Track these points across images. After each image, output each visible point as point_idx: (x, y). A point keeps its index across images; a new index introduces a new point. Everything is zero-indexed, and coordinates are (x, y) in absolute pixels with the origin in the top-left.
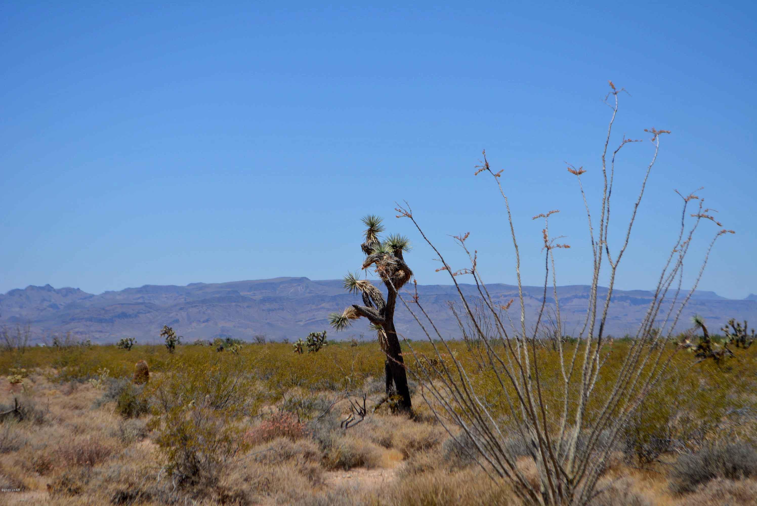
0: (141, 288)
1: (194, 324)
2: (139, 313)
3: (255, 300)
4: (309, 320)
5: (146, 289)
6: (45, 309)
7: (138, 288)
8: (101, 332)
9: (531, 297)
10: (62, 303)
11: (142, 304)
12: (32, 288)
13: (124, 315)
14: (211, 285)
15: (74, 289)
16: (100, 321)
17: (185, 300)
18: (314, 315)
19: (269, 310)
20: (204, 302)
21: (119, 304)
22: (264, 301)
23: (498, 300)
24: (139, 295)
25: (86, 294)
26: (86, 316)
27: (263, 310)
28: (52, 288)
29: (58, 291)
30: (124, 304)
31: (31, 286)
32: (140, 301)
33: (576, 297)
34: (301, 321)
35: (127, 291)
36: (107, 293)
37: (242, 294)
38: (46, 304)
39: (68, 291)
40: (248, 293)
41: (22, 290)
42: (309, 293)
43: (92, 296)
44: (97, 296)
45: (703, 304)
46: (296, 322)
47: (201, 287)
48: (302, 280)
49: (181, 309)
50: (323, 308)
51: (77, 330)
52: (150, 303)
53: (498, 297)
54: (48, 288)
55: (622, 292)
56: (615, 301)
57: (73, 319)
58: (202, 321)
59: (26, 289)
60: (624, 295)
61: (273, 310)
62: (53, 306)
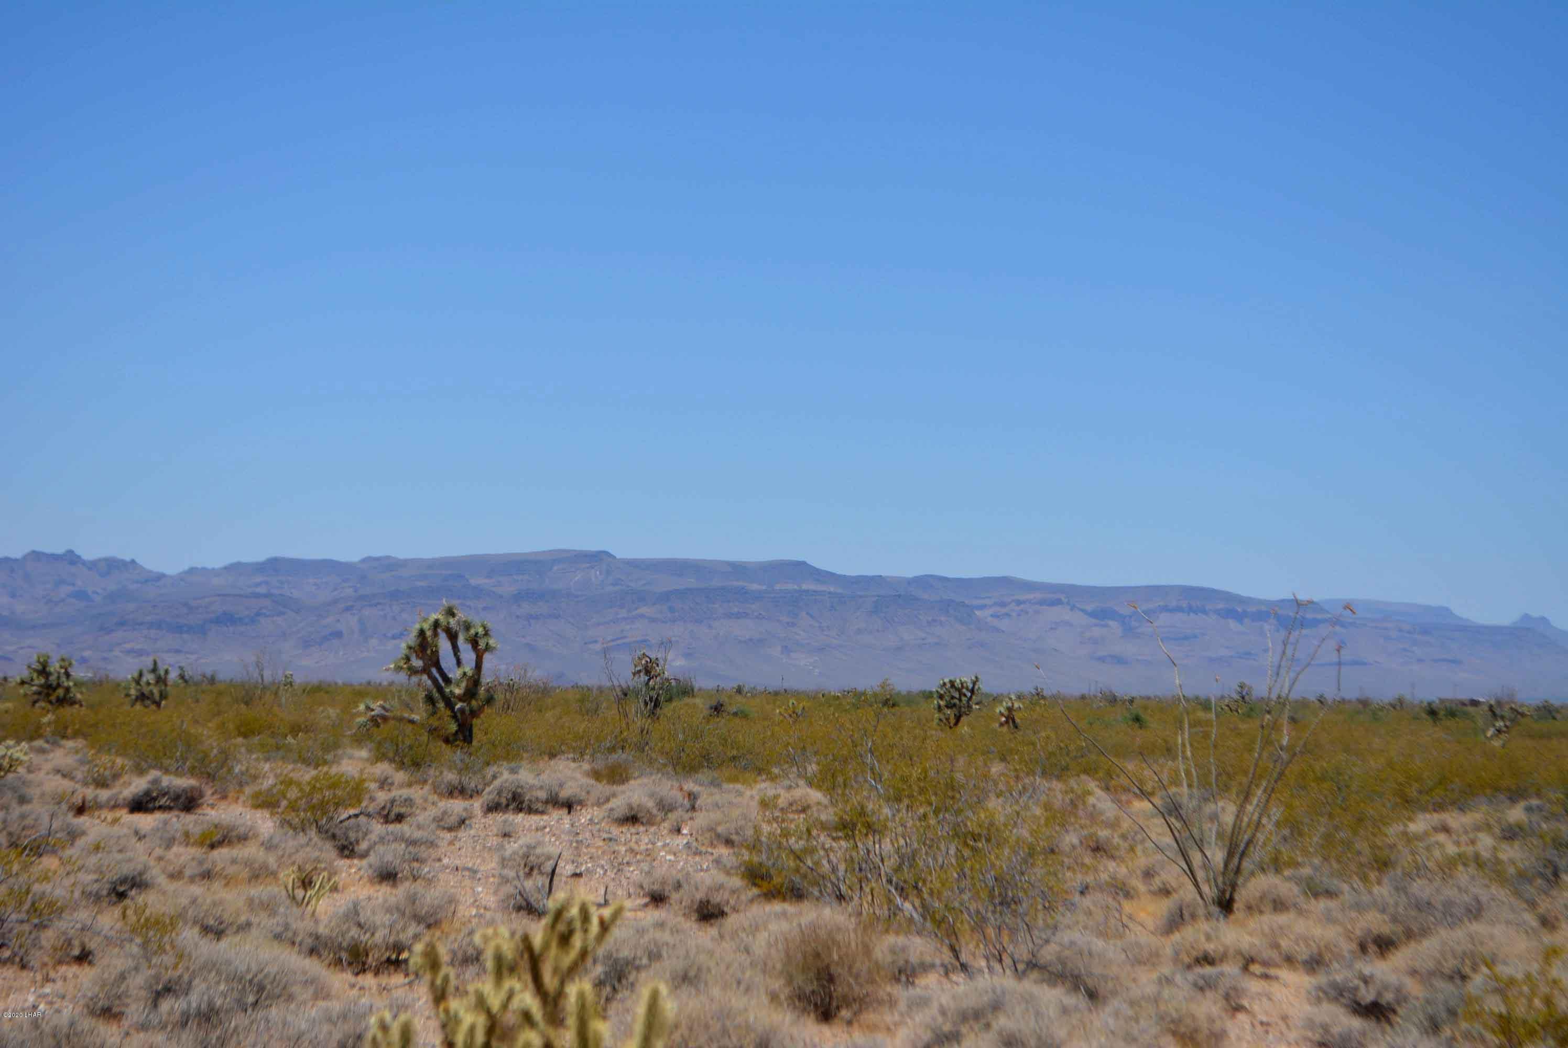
0: (263, 563)
1: (374, 642)
2: (258, 614)
3: (501, 597)
4: (613, 641)
5: (274, 566)
6: (63, 600)
7: (257, 564)
8: (178, 651)
9: (1073, 608)
10: (99, 591)
11: (266, 596)
12: (36, 556)
13: (227, 619)
14: (412, 560)
15: (122, 561)
16: (179, 629)
17: (356, 591)
18: (622, 631)
19: (530, 617)
20: (395, 595)
21: (219, 595)
22: (518, 598)
23: (1004, 610)
24: (259, 579)
25: (150, 572)
26: (149, 618)
27: (518, 617)
28: (79, 557)
29: (93, 565)
30: (229, 595)
31: (34, 552)
32: (262, 590)
33: (1165, 609)
34: (596, 642)
35: (235, 568)
36: (192, 571)
37: (473, 582)
38: (65, 590)
39: (112, 565)
40: (487, 581)
41: (16, 560)
42: (613, 585)
43: (160, 577)
44: (171, 577)
45: (1425, 631)
46: (586, 643)
47: (389, 565)
48: (597, 558)
49: (348, 609)
50: (642, 616)
51: (128, 646)
52: (281, 595)
53: (1003, 605)
54: (71, 558)
55: (1260, 602)
56: (1246, 620)
57: (122, 624)
58: (389, 635)
59: (25, 557)
60: (1264, 608)
61: (536, 618)
62: (81, 595)
